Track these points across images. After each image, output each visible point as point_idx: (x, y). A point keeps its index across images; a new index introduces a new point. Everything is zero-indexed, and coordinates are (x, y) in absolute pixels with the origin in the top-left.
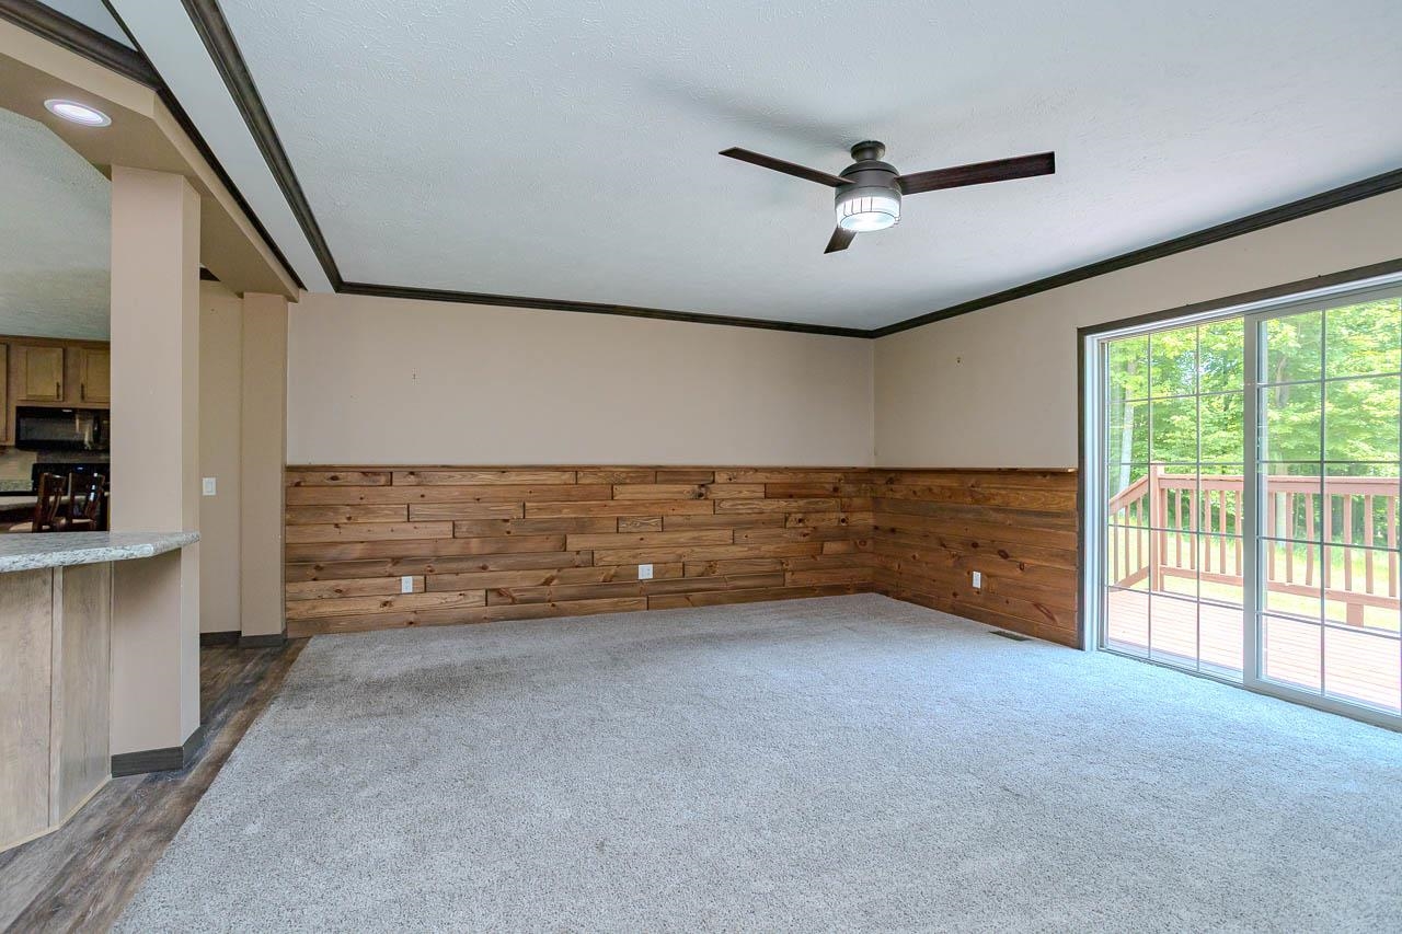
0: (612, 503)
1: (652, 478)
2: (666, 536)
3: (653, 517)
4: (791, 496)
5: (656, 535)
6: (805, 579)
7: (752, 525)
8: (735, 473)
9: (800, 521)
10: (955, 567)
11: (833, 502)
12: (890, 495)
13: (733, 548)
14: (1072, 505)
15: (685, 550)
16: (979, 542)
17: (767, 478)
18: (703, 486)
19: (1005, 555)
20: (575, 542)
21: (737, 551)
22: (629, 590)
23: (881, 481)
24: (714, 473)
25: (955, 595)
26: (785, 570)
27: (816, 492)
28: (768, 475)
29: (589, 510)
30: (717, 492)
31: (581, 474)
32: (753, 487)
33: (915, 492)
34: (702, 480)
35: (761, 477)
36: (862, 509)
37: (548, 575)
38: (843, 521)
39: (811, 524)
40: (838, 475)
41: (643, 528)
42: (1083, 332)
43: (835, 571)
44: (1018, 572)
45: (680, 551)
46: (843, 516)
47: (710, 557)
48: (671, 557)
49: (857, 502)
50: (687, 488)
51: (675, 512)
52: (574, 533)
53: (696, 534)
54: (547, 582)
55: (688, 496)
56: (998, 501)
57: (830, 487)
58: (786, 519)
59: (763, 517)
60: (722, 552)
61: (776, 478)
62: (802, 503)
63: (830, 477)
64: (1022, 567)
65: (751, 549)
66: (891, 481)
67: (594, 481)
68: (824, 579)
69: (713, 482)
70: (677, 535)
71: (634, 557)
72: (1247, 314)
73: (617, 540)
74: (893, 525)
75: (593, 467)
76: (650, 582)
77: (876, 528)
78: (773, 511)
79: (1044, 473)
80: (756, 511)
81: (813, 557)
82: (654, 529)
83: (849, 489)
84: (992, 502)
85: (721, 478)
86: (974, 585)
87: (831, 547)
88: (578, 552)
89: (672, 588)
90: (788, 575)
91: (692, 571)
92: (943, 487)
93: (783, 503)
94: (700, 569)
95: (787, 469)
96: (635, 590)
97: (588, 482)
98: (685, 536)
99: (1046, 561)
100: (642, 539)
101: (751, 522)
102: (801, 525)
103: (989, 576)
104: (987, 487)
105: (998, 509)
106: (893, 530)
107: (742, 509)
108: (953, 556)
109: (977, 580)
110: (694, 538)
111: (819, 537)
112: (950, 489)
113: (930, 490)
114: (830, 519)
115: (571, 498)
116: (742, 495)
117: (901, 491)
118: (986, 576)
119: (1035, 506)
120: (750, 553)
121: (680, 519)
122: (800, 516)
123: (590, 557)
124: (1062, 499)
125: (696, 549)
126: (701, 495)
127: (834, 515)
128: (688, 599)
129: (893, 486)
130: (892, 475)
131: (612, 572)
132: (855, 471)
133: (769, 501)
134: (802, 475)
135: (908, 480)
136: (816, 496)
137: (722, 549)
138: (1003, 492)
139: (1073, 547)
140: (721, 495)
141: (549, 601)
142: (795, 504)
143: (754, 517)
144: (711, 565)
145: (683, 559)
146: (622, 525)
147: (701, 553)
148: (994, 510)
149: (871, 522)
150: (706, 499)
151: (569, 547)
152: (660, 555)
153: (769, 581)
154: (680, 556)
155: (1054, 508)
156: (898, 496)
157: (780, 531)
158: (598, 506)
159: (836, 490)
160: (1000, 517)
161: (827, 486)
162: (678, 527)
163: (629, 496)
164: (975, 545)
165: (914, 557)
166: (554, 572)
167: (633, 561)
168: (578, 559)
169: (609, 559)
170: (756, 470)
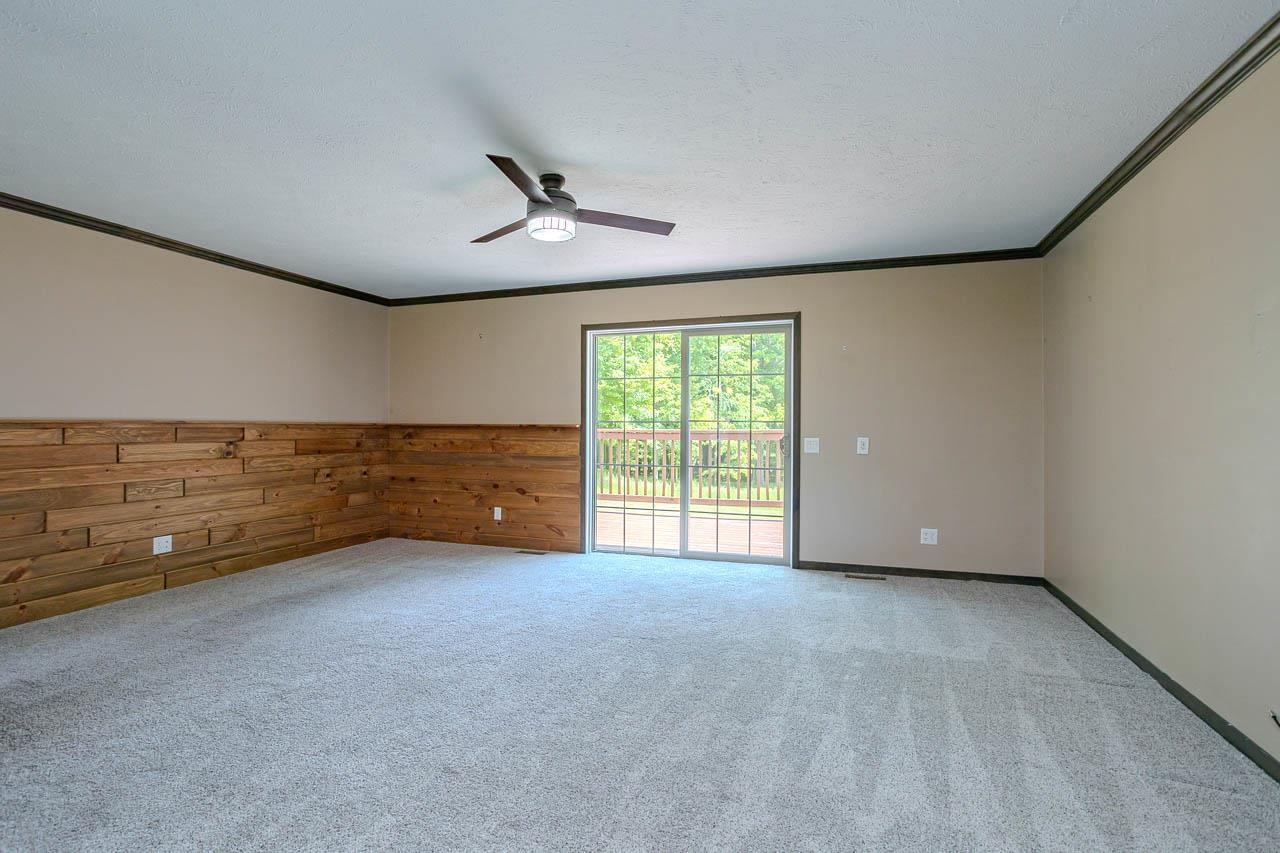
0: (118, 467)
1: (170, 435)
2: (188, 501)
3: (174, 480)
4: (319, 452)
5: (176, 501)
6: (332, 532)
7: (280, 483)
8: (267, 431)
9: (328, 476)
10: (477, 506)
11: (356, 456)
12: (408, 447)
13: (263, 509)
14: (576, 451)
15: (212, 514)
16: (500, 484)
17: (297, 433)
18: (231, 443)
19: (523, 492)
20: (58, 520)
21: (266, 511)
22: (140, 569)
23: (396, 435)
24: (243, 429)
25: (477, 528)
26: (314, 525)
27: (339, 447)
28: (299, 431)
29: (81, 476)
30: (245, 450)
31: (70, 432)
32: (284, 444)
33: (435, 445)
34: (231, 437)
35: (292, 434)
36: (382, 462)
37: (14, 568)
38: (365, 473)
39: (339, 478)
40: (361, 431)
41: (158, 495)
42: (585, 328)
43: (359, 521)
44: (534, 504)
45: (204, 517)
46: (364, 469)
47: (239, 520)
48: (196, 525)
49: (377, 455)
50: (213, 446)
51: (199, 474)
52: (59, 507)
53: (223, 496)
54: (14, 577)
55: (215, 455)
56: (517, 450)
57: (353, 442)
58: (315, 475)
59: (293, 474)
60: (251, 514)
61: (306, 434)
62: (329, 458)
63: (354, 433)
64: (537, 499)
65: (281, 508)
66: (410, 436)
67: (95, 440)
68: (349, 531)
69: (243, 438)
70: (203, 499)
71: (148, 529)
72: (683, 331)
73: (125, 511)
74: (413, 474)
75: (89, 423)
76: (166, 556)
77: (393, 478)
78: (302, 467)
79: (554, 428)
80: (287, 468)
81: (340, 510)
82: (172, 494)
83: (369, 443)
84: (511, 451)
85: (249, 434)
86: (495, 518)
87: (355, 499)
88: (65, 532)
89: (196, 559)
90: (317, 530)
91: (219, 537)
92: (465, 440)
93: (312, 459)
94: (226, 535)
95: (317, 425)
96: (150, 567)
97: (82, 440)
98: (210, 500)
99: (557, 493)
100: (157, 507)
101: (281, 480)
102: (328, 479)
103: (508, 509)
104: (510, 440)
105: (515, 457)
106: (412, 479)
107: (273, 467)
108: (476, 496)
109: (498, 514)
110: (222, 501)
111: (343, 491)
112: (471, 441)
113: (452, 443)
114: (354, 473)
115: (53, 463)
116: (273, 452)
117: (419, 445)
118: (506, 510)
119: (548, 453)
120: (279, 513)
121: (205, 481)
122: (327, 471)
123: (86, 536)
124: (569, 447)
125: (223, 513)
126: (229, 453)
127: (356, 469)
128: (214, 568)
129: (412, 441)
130: (411, 430)
131: (119, 550)
132: (374, 426)
133: (299, 458)
134: (329, 431)
135: (429, 435)
136: (342, 451)
137: (252, 510)
138: (521, 443)
139: (577, 480)
140: (252, 452)
141: (16, 602)
142: (324, 460)
143: (285, 474)
144: (240, 529)
145: (210, 525)
146: (131, 492)
147: (229, 517)
148: (513, 457)
149: (387, 473)
150: (235, 457)
151: (50, 528)
152: (181, 524)
153: (299, 538)
154: (205, 522)
155: (562, 454)
156: (418, 449)
157: (309, 486)
158: (98, 471)
159: (358, 444)
160: (517, 463)
161: (351, 441)
162: (204, 490)
163: (141, 458)
164: (496, 486)
165: (435, 501)
166: (25, 563)
167: (145, 534)
168: (64, 541)
169: (111, 535)
170: (287, 426)
